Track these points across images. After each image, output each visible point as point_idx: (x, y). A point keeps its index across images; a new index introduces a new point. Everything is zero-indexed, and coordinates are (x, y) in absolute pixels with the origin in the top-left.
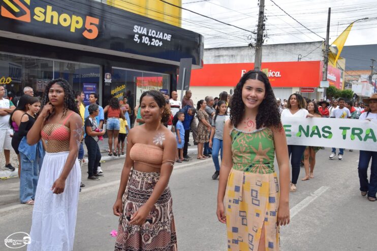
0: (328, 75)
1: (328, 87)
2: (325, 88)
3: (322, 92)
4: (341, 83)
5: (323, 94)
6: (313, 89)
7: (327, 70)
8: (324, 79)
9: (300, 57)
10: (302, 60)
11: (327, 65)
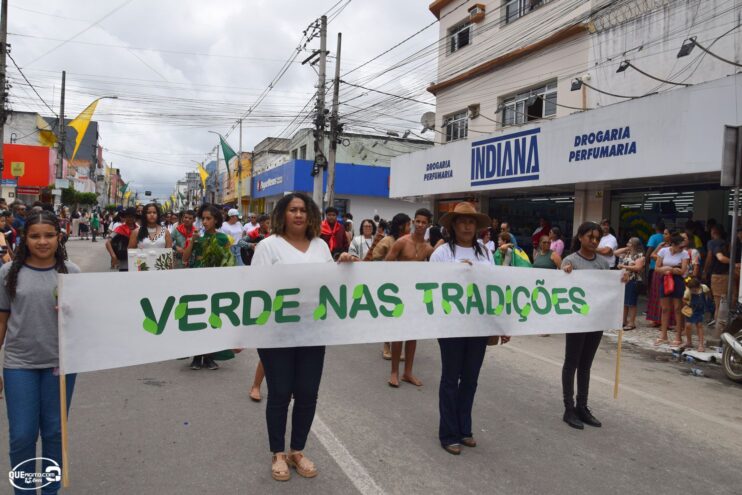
1: (67, 187)
2: (62, 189)
3: (57, 196)
5: (59, 198)
7: (62, 162)
8: (59, 175)
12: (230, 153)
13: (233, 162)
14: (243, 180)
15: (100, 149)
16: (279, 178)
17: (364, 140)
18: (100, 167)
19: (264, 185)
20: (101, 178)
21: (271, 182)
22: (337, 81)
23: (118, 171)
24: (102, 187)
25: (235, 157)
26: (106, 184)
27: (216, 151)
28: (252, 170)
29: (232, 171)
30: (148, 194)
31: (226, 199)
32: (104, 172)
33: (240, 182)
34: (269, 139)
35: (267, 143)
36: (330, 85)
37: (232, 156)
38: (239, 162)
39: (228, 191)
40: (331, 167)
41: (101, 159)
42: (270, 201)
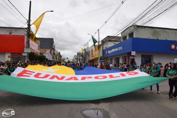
0: (30, 46)
1: (30, 52)
2: (27, 53)
3: (25, 56)
4: (38, 52)
5: (26, 57)
6: (20, 54)
7: (29, 41)
8: (28, 47)
9: (11, 32)
10: (12, 34)
11: (29, 38)
12: (95, 41)
14: (100, 51)
15: (54, 46)
16: (119, 48)
17: (157, 29)
18: (54, 51)
19: (110, 52)
20: (54, 54)
21: (113, 50)
23: (60, 53)
24: (55, 56)
25: (97, 43)
26: (56, 56)
27: (87, 44)
28: (103, 47)
29: (96, 48)
30: (67, 58)
31: (91, 58)
32: (56, 53)
33: (99, 52)
34: (108, 36)
35: (107, 38)
37: (96, 43)
39: (91, 56)
41: (55, 49)
42: (111, 58)
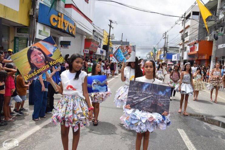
13: (156, 52)
22: (167, 42)
33: (158, 56)
36: (166, 43)
38: (157, 52)
39: (156, 58)
40: (166, 55)
